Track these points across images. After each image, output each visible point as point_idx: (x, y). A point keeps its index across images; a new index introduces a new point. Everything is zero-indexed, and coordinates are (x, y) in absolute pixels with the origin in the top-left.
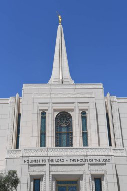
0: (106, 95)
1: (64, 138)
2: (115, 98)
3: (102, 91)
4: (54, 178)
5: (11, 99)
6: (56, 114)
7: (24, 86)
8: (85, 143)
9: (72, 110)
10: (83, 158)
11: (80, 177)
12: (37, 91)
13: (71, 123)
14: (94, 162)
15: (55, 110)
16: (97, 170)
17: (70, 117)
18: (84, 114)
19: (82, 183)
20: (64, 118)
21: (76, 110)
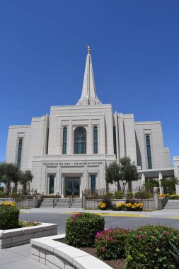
0: (113, 112)
1: (80, 148)
2: (121, 115)
3: (110, 110)
4: (63, 175)
5: (43, 118)
6: (74, 129)
7: (52, 108)
8: (96, 151)
9: (87, 126)
10: (83, 162)
11: (81, 175)
12: (61, 112)
13: (86, 135)
14: (91, 165)
15: (74, 126)
16: (92, 170)
17: (85, 131)
18: (95, 128)
19: (82, 179)
20: (80, 131)
21: (90, 126)
